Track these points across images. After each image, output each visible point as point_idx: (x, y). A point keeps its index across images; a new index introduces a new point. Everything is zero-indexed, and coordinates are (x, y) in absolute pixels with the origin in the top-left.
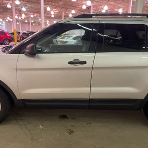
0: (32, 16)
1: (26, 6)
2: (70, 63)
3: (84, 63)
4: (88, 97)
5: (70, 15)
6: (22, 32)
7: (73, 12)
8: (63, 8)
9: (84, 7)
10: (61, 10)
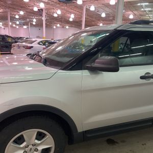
2: (142, 78)
5: (17, 17)
7: (22, 13)
8: (9, 7)
9: (36, 9)
10: (7, 10)
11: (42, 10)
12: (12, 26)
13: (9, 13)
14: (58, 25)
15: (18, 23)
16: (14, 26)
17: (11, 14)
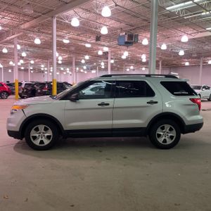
0: (32, 62)
1: (28, 51)
2: (99, 105)
3: (108, 104)
4: (111, 127)
5: (83, 61)
6: (24, 83)
7: (87, 57)
8: (73, 53)
9: (100, 53)
10: (72, 55)
11: (107, 52)
12: (79, 72)
13: (74, 59)
14: (132, 67)
15: (85, 67)
16: (82, 71)
17: (76, 59)
